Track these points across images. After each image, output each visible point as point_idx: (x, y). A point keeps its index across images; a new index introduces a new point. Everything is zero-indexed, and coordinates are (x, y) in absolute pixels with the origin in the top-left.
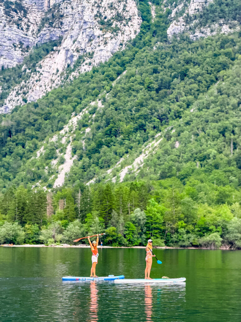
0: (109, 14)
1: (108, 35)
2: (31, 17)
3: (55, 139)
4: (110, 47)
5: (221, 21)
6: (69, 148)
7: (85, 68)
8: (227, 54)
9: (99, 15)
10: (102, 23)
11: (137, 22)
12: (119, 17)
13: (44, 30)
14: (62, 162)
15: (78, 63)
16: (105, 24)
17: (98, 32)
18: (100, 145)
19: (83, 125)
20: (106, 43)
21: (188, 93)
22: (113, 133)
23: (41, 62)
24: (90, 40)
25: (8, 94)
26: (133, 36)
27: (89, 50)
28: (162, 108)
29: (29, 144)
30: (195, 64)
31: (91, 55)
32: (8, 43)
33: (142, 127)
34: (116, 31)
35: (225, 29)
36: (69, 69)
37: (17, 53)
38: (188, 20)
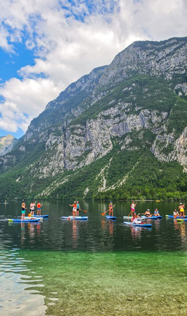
0: (105, 144)
1: (105, 149)
2: (83, 143)
3: (99, 175)
4: (106, 152)
5: (135, 146)
6: (104, 177)
7: (100, 157)
8: (139, 155)
9: (102, 144)
10: (103, 146)
11: (112, 145)
12: (107, 144)
13: (87, 147)
14: (103, 180)
15: (98, 156)
16: (104, 146)
17: (103, 148)
18: (112, 177)
19: (105, 171)
20: (105, 151)
21: (132, 164)
22: (115, 174)
23: (88, 155)
24: (101, 150)
25: (80, 163)
26: (111, 149)
27: (100, 152)
28: (126, 168)
29: (93, 177)
30: (131, 157)
31: (101, 154)
32: (78, 150)
33: (122, 173)
34: (107, 148)
35: (136, 148)
36: (95, 157)
37: (80, 152)
38: (126, 146)
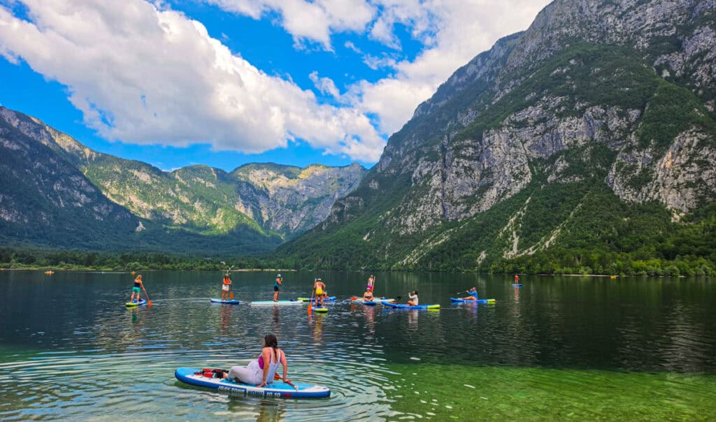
0: (517, 172)
1: (517, 181)
2: (476, 173)
3: (505, 228)
4: (519, 186)
5: (575, 175)
6: (514, 233)
7: (508, 196)
8: (582, 191)
9: (512, 172)
10: (513, 176)
11: (530, 174)
12: (521, 173)
13: (484, 179)
14: (513, 239)
15: (504, 194)
16: (516, 177)
17: (512, 180)
18: (530, 232)
19: (517, 222)
20: (517, 185)
21: (568, 208)
22: (535, 226)
23: (485, 193)
24: (509, 184)
25: (471, 207)
26: (529, 181)
27: (508, 188)
28: (558, 216)
29: (495, 232)
30: (567, 195)
31: (510, 190)
32: (466, 185)
33: (549, 224)
34: (521, 179)
35: (577, 179)
36: (499, 197)
37: (471, 189)
38: (557, 174)
